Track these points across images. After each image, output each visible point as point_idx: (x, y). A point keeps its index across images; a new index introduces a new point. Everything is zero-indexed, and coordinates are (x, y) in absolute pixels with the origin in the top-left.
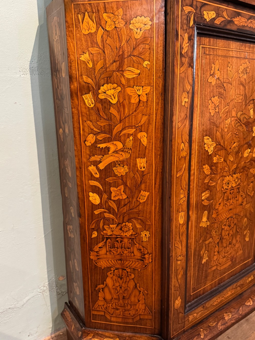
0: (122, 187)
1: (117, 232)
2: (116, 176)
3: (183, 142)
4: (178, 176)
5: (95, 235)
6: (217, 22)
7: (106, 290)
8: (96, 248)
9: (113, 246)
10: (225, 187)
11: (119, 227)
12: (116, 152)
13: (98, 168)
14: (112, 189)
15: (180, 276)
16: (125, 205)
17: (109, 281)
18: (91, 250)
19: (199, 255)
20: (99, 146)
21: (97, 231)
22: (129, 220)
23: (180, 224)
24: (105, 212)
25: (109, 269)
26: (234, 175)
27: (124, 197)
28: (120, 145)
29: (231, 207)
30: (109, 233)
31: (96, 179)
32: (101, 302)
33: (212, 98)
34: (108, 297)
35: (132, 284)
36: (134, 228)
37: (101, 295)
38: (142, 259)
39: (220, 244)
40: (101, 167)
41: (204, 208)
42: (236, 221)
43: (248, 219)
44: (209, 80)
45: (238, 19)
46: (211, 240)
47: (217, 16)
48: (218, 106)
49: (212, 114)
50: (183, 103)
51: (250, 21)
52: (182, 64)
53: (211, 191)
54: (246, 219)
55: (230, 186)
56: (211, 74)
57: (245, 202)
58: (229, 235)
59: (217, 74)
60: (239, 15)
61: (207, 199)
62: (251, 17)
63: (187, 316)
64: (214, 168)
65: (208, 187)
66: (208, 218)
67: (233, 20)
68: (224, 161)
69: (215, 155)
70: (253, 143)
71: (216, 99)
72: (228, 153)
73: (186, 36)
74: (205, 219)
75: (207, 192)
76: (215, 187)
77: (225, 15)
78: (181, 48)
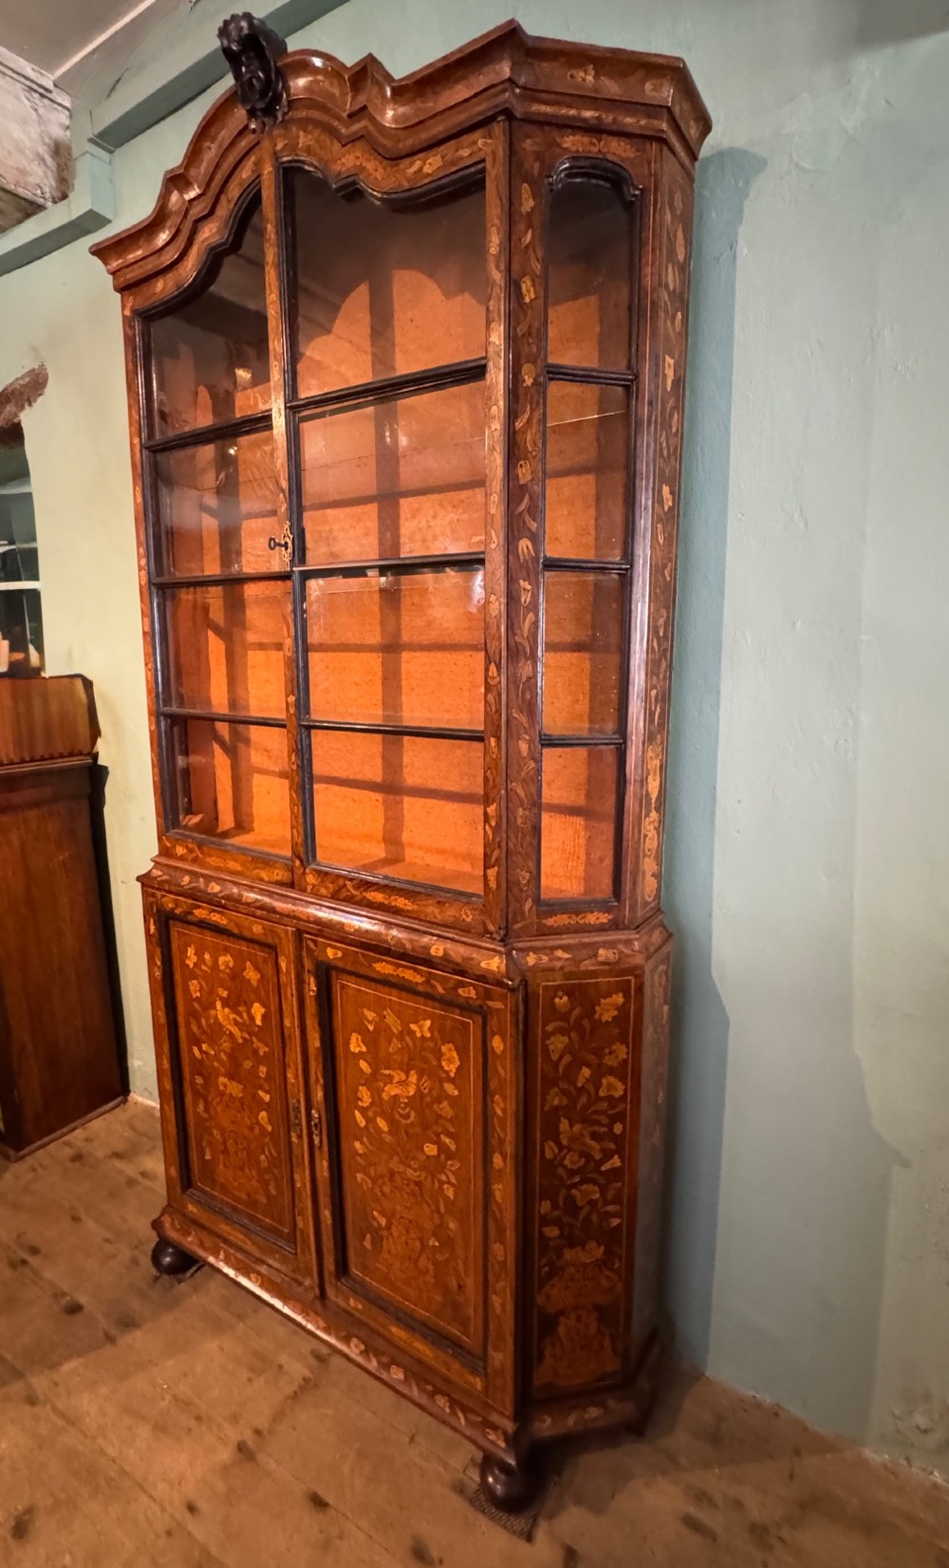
6: (178, 911)
19: (200, 1143)
26: (231, 1081)
29: (234, 1119)
33: (192, 981)
39: (225, 1155)
41: (200, 1094)
42: (245, 1144)
43: (266, 1157)
44: (186, 961)
45: (198, 911)
46: (212, 1138)
47: (176, 906)
48: (199, 991)
49: (194, 996)
50: (156, 975)
51: (212, 914)
52: (150, 942)
53: (204, 1079)
54: (263, 1157)
55: (228, 1091)
56: (187, 957)
57: (257, 1131)
58: (236, 1154)
59: (194, 958)
60: (199, 907)
61: (201, 1086)
62: (212, 911)
63: (187, 1200)
64: (204, 1055)
65: (201, 1074)
66: (205, 1108)
67: (193, 911)
68: (215, 1054)
69: (204, 1043)
70: (256, 1057)
71: (196, 983)
72: (220, 1051)
73: (152, 921)
74: (201, 1107)
75: (200, 1078)
76: (208, 1078)
77: (184, 906)
78: (149, 929)
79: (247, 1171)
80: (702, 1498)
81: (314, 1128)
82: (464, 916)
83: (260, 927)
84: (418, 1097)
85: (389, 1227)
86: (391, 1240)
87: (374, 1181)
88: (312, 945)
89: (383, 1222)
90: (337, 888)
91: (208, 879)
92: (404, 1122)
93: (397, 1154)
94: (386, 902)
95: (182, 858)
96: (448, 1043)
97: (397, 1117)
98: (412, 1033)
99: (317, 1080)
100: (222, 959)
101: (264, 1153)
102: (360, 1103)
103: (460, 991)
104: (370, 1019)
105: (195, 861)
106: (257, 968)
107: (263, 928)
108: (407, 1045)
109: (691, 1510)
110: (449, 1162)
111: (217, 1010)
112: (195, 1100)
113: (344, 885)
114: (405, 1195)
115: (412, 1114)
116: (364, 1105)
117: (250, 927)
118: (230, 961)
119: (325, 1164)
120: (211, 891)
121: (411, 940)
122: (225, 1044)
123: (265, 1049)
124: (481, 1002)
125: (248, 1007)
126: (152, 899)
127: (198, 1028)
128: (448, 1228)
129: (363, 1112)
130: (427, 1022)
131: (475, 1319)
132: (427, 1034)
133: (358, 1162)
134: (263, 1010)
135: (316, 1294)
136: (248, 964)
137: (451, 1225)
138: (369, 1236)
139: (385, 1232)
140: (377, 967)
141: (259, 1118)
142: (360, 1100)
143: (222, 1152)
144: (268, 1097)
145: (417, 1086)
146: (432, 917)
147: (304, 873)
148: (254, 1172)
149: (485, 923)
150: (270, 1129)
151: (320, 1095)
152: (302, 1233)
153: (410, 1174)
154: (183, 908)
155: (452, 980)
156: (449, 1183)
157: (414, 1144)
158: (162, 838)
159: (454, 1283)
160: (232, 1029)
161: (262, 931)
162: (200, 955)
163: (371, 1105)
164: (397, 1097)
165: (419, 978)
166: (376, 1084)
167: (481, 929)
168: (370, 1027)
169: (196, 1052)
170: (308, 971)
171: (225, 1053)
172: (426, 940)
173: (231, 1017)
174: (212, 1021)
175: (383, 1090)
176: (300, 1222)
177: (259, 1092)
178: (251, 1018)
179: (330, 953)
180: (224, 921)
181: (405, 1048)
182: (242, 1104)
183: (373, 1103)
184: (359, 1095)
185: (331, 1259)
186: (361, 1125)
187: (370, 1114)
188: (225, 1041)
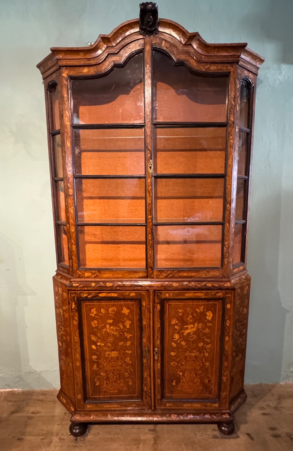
1: (65, 359)
2: (64, 338)
3: (75, 336)
4: (74, 348)
5: (61, 357)
6: (89, 297)
9: (64, 364)
10: (107, 356)
12: (63, 331)
13: (60, 334)
14: (63, 343)
15: (79, 386)
17: (64, 376)
19: (93, 381)
20: (60, 326)
23: (78, 366)
24: (62, 350)
25: (64, 371)
26: (113, 352)
27: (66, 347)
28: (64, 329)
29: (113, 365)
31: (60, 337)
32: (63, 383)
33: (93, 321)
36: (68, 360)
37: (63, 380)
41: (95, 362)
42: (118, 372)
43: (129, 374)
44: (91, 315)
45: (101, 294)
46: (100, 376)
47: (89, 295)
48: (97, 324)
49: (94, 327)
50: (74, 324)
51: (109, 294)
52: (72, 312)
53: (97, 356)
54: (127, 373)
55: (110, 356)
56: (91, 313)
57: (124, 365)
58: (113, 377)
59: (95, 313)
60: (102, 293)
61: (96, 359)
62: (109, 293)
63: (86, 405)
64: (98, 347)
65: (96, 354)
66: (97, 366)
67: (99, 295)
68: (105, 345)
69: (98, 342)
70: (126, 340)
71: (96, 322)
72: (107, 343)
73: (73, 303)
74: (95, 366)
75: (95, 356)
76: (100, 355)
77: (93, 294)
78: (72, 307)
79: (118, 382)
81: (155, 354)
82: (216, 274)
83: (134, 293)
84: (197, 330)
85: (183, 375)
86: (184, 378)
87: (178, 362)
88: (159, 294)
89: (181, 374)
90: (167, 275)
91: (104, 282)
92: (191, 340)
93: (188, 350)
94: (187, 275)
95: (88, 277)
96: (209, 311)
97: (189, 339)
98: (196, 312)
99: (158, 337)
100: (110, 310)
101: (127, 372)
102: (174, 340)
103: (217, 295)
104: (181, 312)
105: (95, 277)
106: (128, 308)
107: (135, 293)
108: (194, 316)
110: (207, 346)
111: (106, 328)
112: (92, 366)
113: (171, 273)
114: (190, 362)
115: (195, 336)
116: (176, 340)
117: (129, 294)
118: (115, 309)
119: (159, 364)
120: (108, 286)
121: (199, 284)
122: (110, 339)
123: (131, 335)
124: (224, 296)
125: (123, 323)
126: (74, 295)
127: (95, 338)
128: (206, 365)
129: (176, 342)
130: (202, 307)
131: (214, 388)
132: (202, 311)
133: (172, 359)
134: (130, 322)
135: (153, 409)
136: (124, 308)
137: (207, 364)
138: (175, 381)
139: (182, 377)
140: (187, 295)
141: (126, 360)
142: (175, 338)
143: (106, 379)
144: (130, 352)
145: (197, 327)
146: (204, 276)
147: (153, 272)
148: (122, 381)
149: (223, 274)
150: (130, 362)
151: (159, 342)
152: (146, 392)
153: (193, 355)
154: (92, 295)
155: (214, 292)
156: (207, 352)
157: (195, 345)
158: (77, 272)
159: (207, 381)
160: (114, 333)
161: (135, 295)
162: (99, 310)
163: (179, 339)
164: (189, 333)
165: (202, 294)
166: (181, 332)
167: (222, 276)
168: (180, 315)
169: (94, 347)
170: (157, 303)
171: (110, 343)
172: (204, 283)
173: (114, 329)
174: (104, 333)
175: (184, 333)
176: (145, 389)
177: (126, 351)
178: (125, 326)
179: (167, 295)
180: (116, 295)
181: (194, 317)
182: (117, 358)
183: (180, 338)
184: (174, 337)
185: (159, 395)
186: (174, 346)
187: (178, 342)
188: (110, 338)
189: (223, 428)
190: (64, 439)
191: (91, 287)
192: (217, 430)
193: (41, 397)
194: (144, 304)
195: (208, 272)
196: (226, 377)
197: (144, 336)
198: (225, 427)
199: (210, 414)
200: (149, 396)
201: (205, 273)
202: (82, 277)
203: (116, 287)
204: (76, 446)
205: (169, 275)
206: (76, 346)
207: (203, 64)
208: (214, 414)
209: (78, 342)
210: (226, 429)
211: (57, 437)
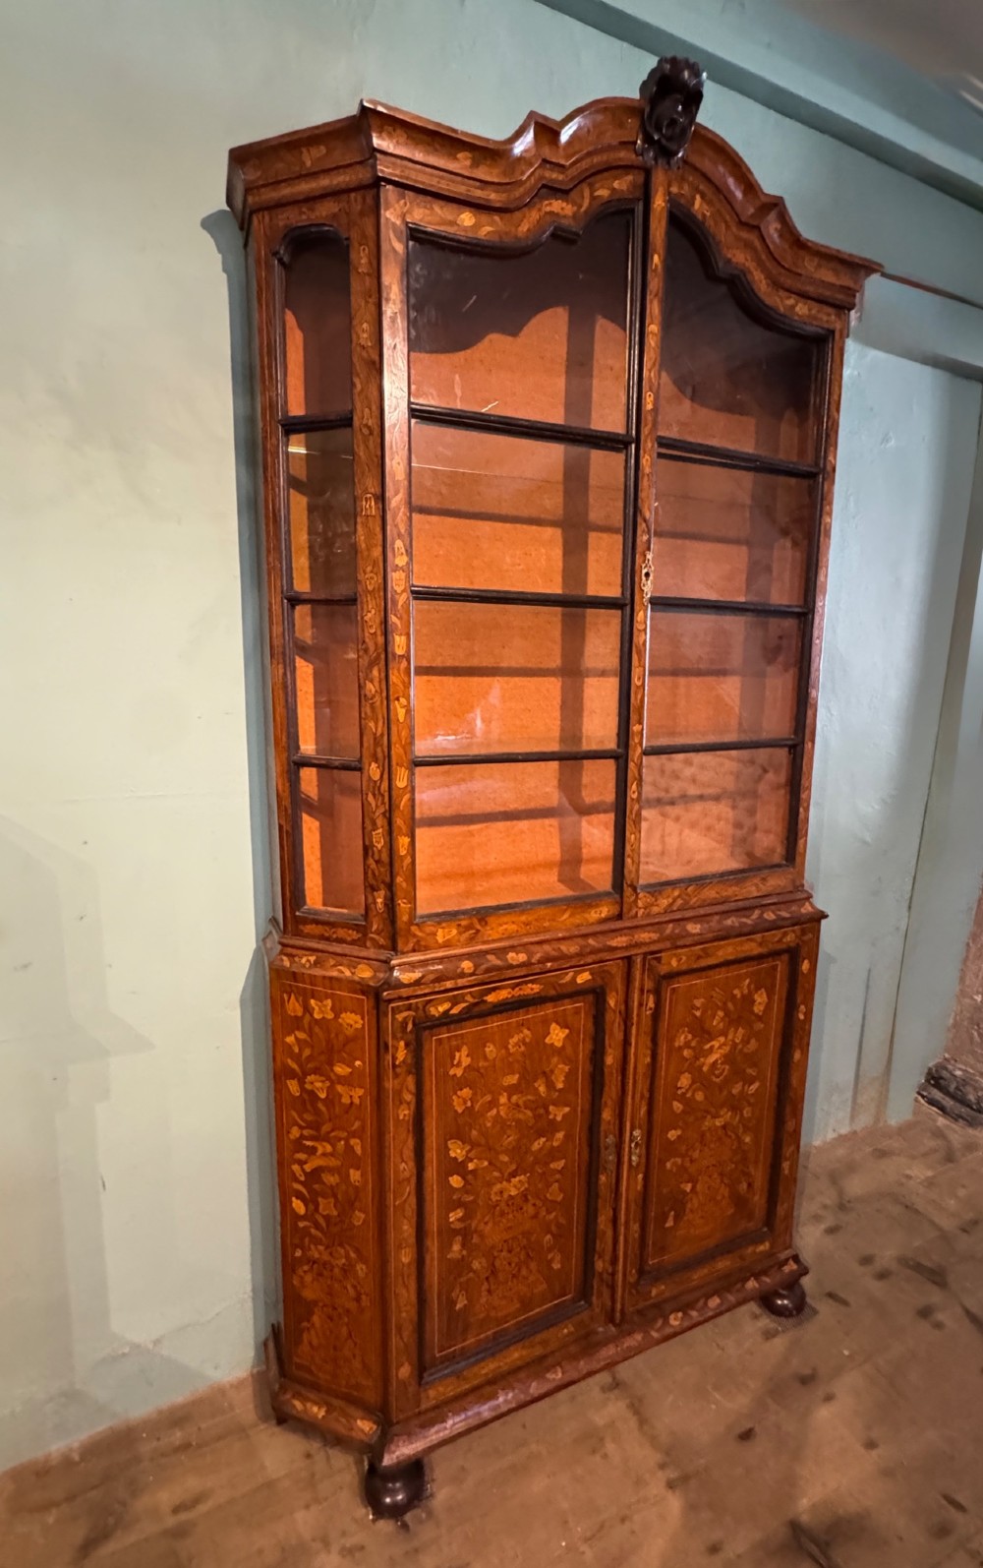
0: (332, 1200)
1: (326, 1257)
2: (324, 1183)
3: (403, 1161)
4: (397, 1203)
5: (298, 1253)
6: (455, 1011)
7: (313, 1332)
8: (300, 1272)
9: (320, 1274)
10: (494, 1198)
11: (329, 1251)
12: (324, 1154)
13: (303, 1170)
14: (320, 1199)
15: (406, 1334)
16: (336, 1224)
17: (315, 1319)
18: (294, 1271)
19: (448, 1297)
20: (304, 1142)
21: (302, 1249)
22: (341, 1245)
23: (403, 1265)
24: (310, 1227)
25: (315, 1303)
26: (512, 1180)
27: (335, 1213)
28: (329, 1148)
29: (511, 1224)
30: (317, 1255)
31: (301, 1183)
32: (305, 1347)
33: (459, 1093)
34: (315, 1342)
35: (344, 1330)
36: (347, 1257)
37: (305, 1336)
38: (358, 1299)
39: (491, 1279)
40: (308, 1168)
41: (456, 1232)
42: (524, 1242)
43: (553, 1235)
44: (452, 1072)
45: (493, 994)
46: (471, 1275)
47: (454, 1005)
48: (470, 1099)
49: (460, 1111)
50: (401, 1117)
51: (517, 989)
52: (396, 1075)
53: (466, 1209)
54: (549, 1237)
55: (505, 1196)
56: (453, 1066)
57: (543, 1213)
58: (510, 1264)
59: (466, 1061)
60: (494, 989)
61: (459, 1220)
62: (518, 985)
63: (426, 1390)
64: (470, 1177)
65: (460, 1204)
66: (463, 1245)
67: (485, 998)
68: (490, 1163)
69: (471, 1160)
70: (551, 1127)
71: (466, 1092)
72: (498, 1153)
73: (402, 1043)
74: (456, 1247)
75: (459, 1210)
76: (474, 1202)
77: (469, 998)
78: (394, 1058)
79: (524, 1272)
80: (817, 1218)
81: (633, 1149)
82: (778, 882)
83: (588, 973)
84: (732, 1050)
85: (693, 1189)
86: (694, 1198)
87: (683, 1157)
88: (655, 964)
89: (688, 1187)
91: (501, 952)
92: (718, 1080)
93: (708, 1112)
94: (717, 896)
95: (447, 945)
96: (760, 989)
97: (714, 1079)
98: (733, 998)
99: (642, 1097)
100: (512, 1041)
101: (549, 1232)
102: (679, 1092)
103: (784, 940)
104: (699, 1006)
105: (471, 940)
106: (564, 1025)
107: (591, 974)
108: (729, 1010)
109: (823, 1227)
110: (750, 1088)
111: (498, 1106)
112: (445, 1247)
113: (679, 896)
114: (712, 1146)
115: (727, 1067)
116: (683, 1090)
117: (574, 979)
118: (527, 1036)
119: (640, 1176)
120: (515, 963)
121: (748, 917)
122: (510, 1139)
123: (567, 1109)
124: (797, 941)
125: (547, 1076)
126: (405, 1014)
127: (462, 1149)
128: (745, 1143)
129: (682, 1099)
130: (747, 981)
131: (758, 1200)
132: (746, 991)
133: (671, 1149)
134: (567, 1068)
135: (618, 1321)
136: (554, 1025)
137: (748, 1139)
138: (672, 1213)
139: (690, 1196)
140: (720, 953)
141: (548, 1195)
142: (680, 1088)
143: (487, 1278)
144: (562, 1163)
145: (733, 1041)
146: (755, 894)
147: (635, 901)
148: (533, 1265)
149: (793, 881)
150: (560, 1198)
151: (644, 1110)
152: (601, 1274)
153: (718, 1123)
154: (466, 1002)
155: (778, 933)
156: (750, 1104)
157: (725, 1093)
158: (409, 930)
159: (744, 1186)
160: (521, 1116)
161: (590, 977)
162: (476, 1052)
163: (691, 1086)
164: (716, 1062)
165: (753, 944)
166: (698, 1063)
167: (791, 889)
168: (698, 1014)
169: (456, 1181)
170: (648, 991)
171: (506, 1152)
172: (756, 913)
173: (521, 1103)
174: (489, 1125)
175: (704, 1064)
176: (599, 1265)
177: (552, 1166)
178: (550, 1085)
179: (674, 963)
180: (536, 988)
181: (727, 1013)
182: (524, 1196)
183: (693, 1082)
184: (679, 1085)
185: (634, 1271)
186: (679, 1111)
187: (689, 1095)
188: (509, 1137)
189: (779, 1302)
190: (362, 1548)
191: (463, 975)
192: (761, 1315)
193: (178, 1436)
194: (612, 1003)
195: (764, 880)
196: (788, 1163)
197: (606, 1102)
198: (782, 1297)
199: (757, 1276)
200: (608, 1286)
201: (756, 885)
202: (427, 948)
203: (539, 962)
204: (416, 1551)
205: (674, 900)
206: (402, 1195)
207: (782, 293)
208: (765, 1272)
209: (408, 1180)
210: (786, 1302)
211: (329, 1552)
